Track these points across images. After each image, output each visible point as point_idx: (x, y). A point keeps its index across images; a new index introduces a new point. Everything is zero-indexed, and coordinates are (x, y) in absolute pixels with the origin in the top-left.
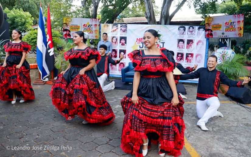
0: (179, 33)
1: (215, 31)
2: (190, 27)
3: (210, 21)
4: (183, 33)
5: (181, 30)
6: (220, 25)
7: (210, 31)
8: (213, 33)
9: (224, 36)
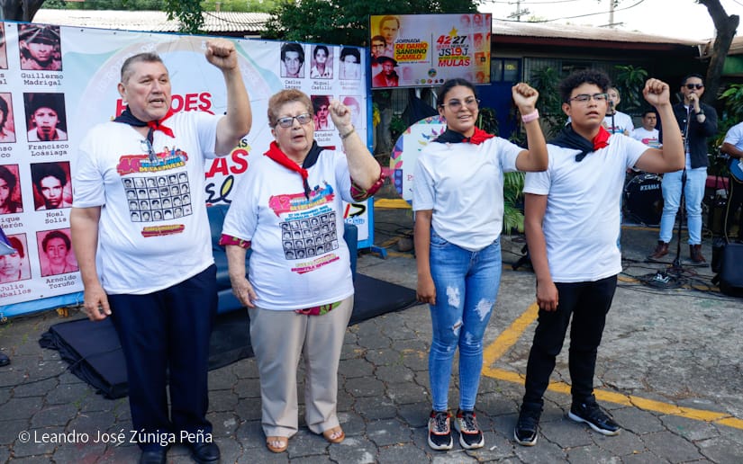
0: (284, 74)
1: (406, 65)
2: (318, 48)
3: (388, 29)
4: (298, 72)
5: (289, 59)
6: (422, 45)
7: (388, 63)
8: (399, 69)
9: (434, 79)
